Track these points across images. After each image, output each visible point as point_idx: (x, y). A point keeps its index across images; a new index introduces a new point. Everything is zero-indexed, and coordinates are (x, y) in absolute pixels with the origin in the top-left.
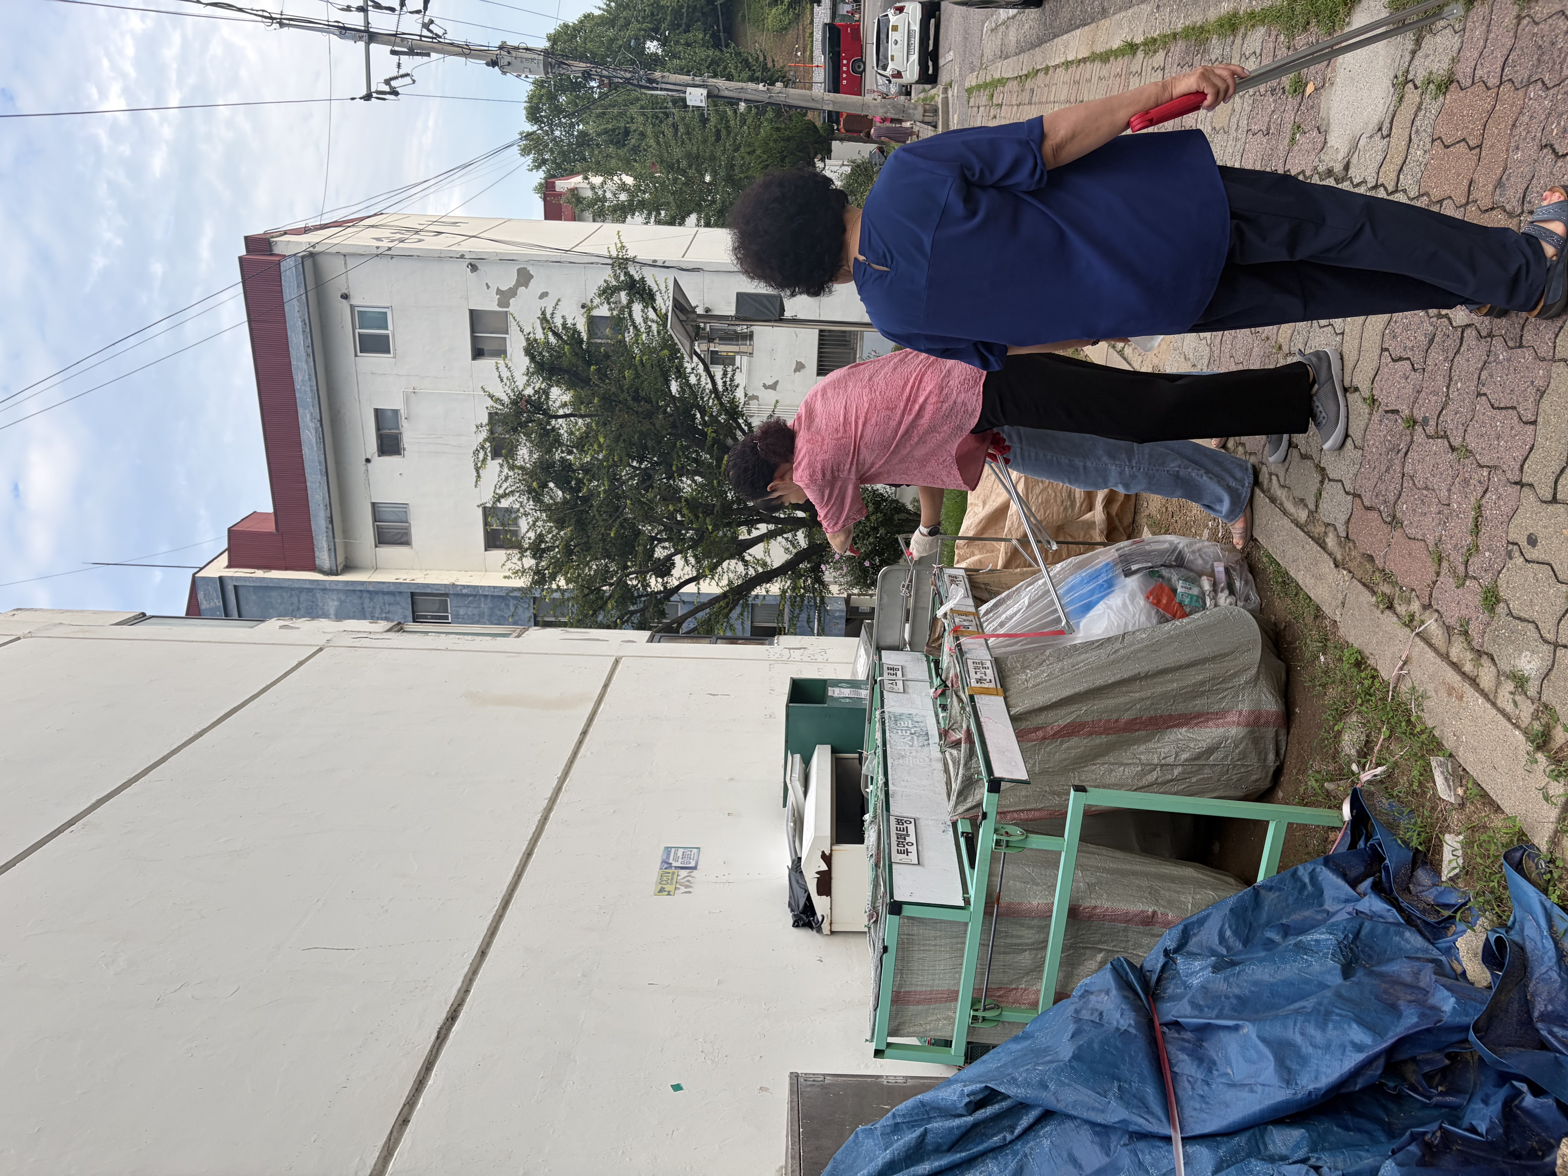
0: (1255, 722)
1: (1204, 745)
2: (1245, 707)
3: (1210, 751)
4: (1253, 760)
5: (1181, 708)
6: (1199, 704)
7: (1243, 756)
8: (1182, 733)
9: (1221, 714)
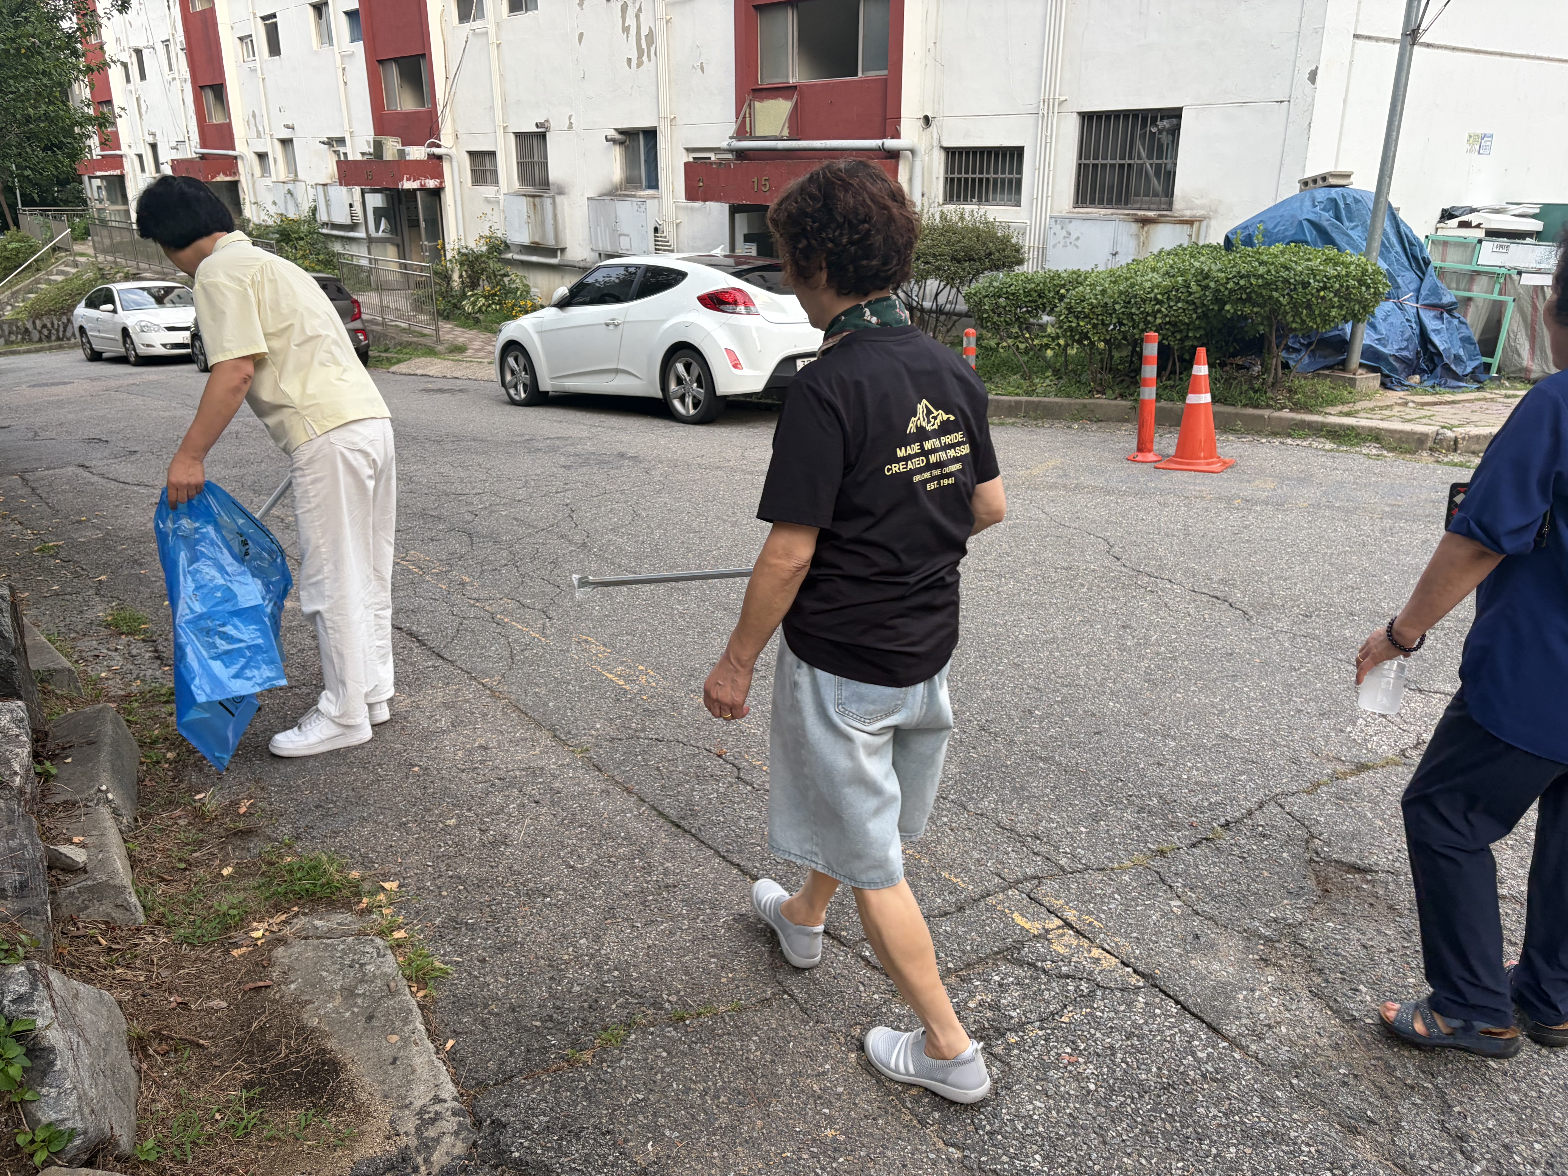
0: (1527, 370)
1: (1521, 352)
2: (1534, 368)
3: (1519, 355)
4: (1513, 369)
5: (1537, 346)
6: (1538, 353)
7: (1515, 366)
8: (1527, 346)
9: (1533, 360)
